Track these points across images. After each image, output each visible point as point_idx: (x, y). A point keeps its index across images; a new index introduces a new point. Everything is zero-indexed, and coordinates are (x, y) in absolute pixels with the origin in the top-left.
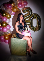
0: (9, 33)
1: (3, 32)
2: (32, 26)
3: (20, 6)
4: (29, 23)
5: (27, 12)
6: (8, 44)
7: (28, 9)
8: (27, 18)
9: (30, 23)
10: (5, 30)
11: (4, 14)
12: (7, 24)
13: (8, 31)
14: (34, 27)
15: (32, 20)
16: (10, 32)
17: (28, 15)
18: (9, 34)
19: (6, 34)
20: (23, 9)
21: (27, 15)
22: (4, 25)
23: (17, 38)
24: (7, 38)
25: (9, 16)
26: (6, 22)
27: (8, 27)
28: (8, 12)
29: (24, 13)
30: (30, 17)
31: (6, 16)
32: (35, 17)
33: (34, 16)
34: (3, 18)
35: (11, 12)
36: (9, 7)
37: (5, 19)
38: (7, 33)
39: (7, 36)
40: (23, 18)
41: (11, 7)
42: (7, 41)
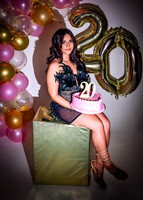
0: (21, 105)
2: (109, 75)
3: (62, 1)
4: (96, 66)
5: (87, 25)
6: (20, 144)
7: (91, 11)
8: (89, 46)
9: (100, 63)
10: (9, 92)
11: (4, 35)
12: (14, 72)
13: (19, 97)
14: (115, 80)
15: (107, 54)
16: (27, 99)
17: (93, 36)
18: (23, 109)
19: (13, 109)
20: (72, 13)
22: (5, 73)
23: (55, 121)
24: (16, 121)
25: (19, 41)
26: (11, 62)
27: (19, 83)
28: (16, 25)
29: (77, 26)
30: (100, 42)
31: (10, 41)
32: (120, 43)
34: (1, 50)
35: (28, 26)
36: (20, 7)
37: (6, 53)
38: (15, 105)
39: (17, 117)
40: (72, 45)
42: (18, 134)
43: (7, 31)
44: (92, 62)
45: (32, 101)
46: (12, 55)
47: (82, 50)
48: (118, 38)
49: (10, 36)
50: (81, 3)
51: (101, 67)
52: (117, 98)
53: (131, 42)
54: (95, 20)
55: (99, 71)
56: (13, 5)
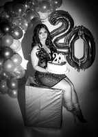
0: (17, 74)
1: (3, 72)
2: (74, 56)
3: (45, 7)
5: (60, 24)
6: (16, 100)
7: (64, 15)
8: (61, 37)
10: (9, 66)
11: (7, 29)
12: (13, 53)
14: (78, 60)
15: (73, 43)
16: (21, 71)
17: (64, 31)
18: (18, 77)
19: (12, 77)
20: (51, 16)
21: (60, 31)
22: (7, 54)
24: (13, 85)
26: (11, 47)
27: (16, 61)
28: (15, 23)
30: (68, 35)
31: (11, 33)
33: (77, 32)
34: (5, 39)
35: (23, 24)
36: (18, 11)
37: (8, 41)
38: (13, 74)
41: (23, 10)
42: (15, 93)
43: (9, 27)
44: (63, 48)
45: (24, 72)
46: (12, 42)
47: (57, 40)
48: (81, 33)
50: (56, 10)
51: (69, 51)
52: (78, 71)
53: (89, 35)
54: (66, 21)
55: (68, 53)
56: (13, 10)
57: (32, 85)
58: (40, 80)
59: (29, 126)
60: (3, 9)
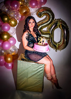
0: (12, 52)
1: (2, 50)
2: (53, 41)
3: (34, 4)
4: (48, 36)
5: (45, 17)
6: (11, 70)
7: (47, 10)
8: (45, 26)
9: (50, 35)
10: (7, 46)
11: (6, 19)
12: (10, 37)
13: (11, 48)
14: (56, 43)
15: (53, 31)
16: (15, 50)
17: (47, 22)
18: (13, 54)
19: (8, 54)
20: (38, 11)
21: (44, 22)
22: (5, 37)
24: (9, 59)
25: (13, 22)
26: (8, 32)
27: (11, 42)
28: (12, 15)
29: (40, 17)
30: (50, 25)
31: (9, 22)
32: (59, 26)
33: (56, 24)
34: (4, 26)
35: (18, 15)
36: (14, 6)
37: (6, 28)
38: (9, 51)
39: (10, 57)
41: (18, 6)
42: (10, 65)
43: (8, 17)
44: (46, 34)
45: (17, 50)
46: (9, 29)
47: (41, 28)
48: (59, 24)
49: (9, 20)
50: (42, 6)
51: (50, 36)
52: (56, 51)
53: (65, 26)
54: (49, 15)
55: (49, 38)
56: (11, 5)
57: (23, 60)
58: (29, 56)
59: (19, 90)
60: (3, 4)
